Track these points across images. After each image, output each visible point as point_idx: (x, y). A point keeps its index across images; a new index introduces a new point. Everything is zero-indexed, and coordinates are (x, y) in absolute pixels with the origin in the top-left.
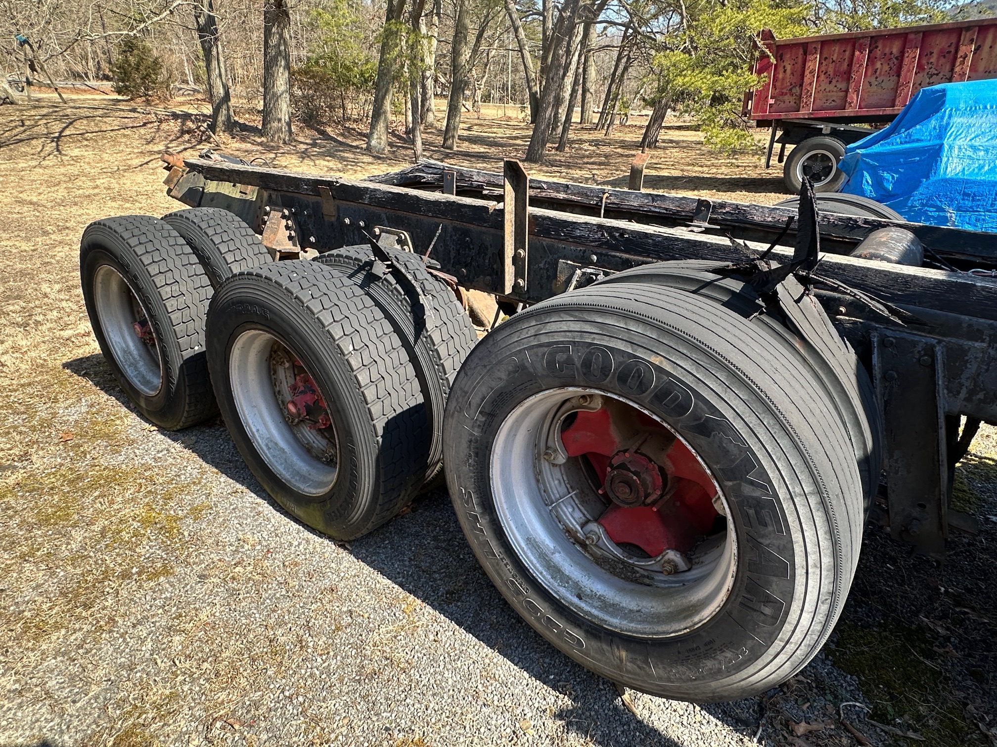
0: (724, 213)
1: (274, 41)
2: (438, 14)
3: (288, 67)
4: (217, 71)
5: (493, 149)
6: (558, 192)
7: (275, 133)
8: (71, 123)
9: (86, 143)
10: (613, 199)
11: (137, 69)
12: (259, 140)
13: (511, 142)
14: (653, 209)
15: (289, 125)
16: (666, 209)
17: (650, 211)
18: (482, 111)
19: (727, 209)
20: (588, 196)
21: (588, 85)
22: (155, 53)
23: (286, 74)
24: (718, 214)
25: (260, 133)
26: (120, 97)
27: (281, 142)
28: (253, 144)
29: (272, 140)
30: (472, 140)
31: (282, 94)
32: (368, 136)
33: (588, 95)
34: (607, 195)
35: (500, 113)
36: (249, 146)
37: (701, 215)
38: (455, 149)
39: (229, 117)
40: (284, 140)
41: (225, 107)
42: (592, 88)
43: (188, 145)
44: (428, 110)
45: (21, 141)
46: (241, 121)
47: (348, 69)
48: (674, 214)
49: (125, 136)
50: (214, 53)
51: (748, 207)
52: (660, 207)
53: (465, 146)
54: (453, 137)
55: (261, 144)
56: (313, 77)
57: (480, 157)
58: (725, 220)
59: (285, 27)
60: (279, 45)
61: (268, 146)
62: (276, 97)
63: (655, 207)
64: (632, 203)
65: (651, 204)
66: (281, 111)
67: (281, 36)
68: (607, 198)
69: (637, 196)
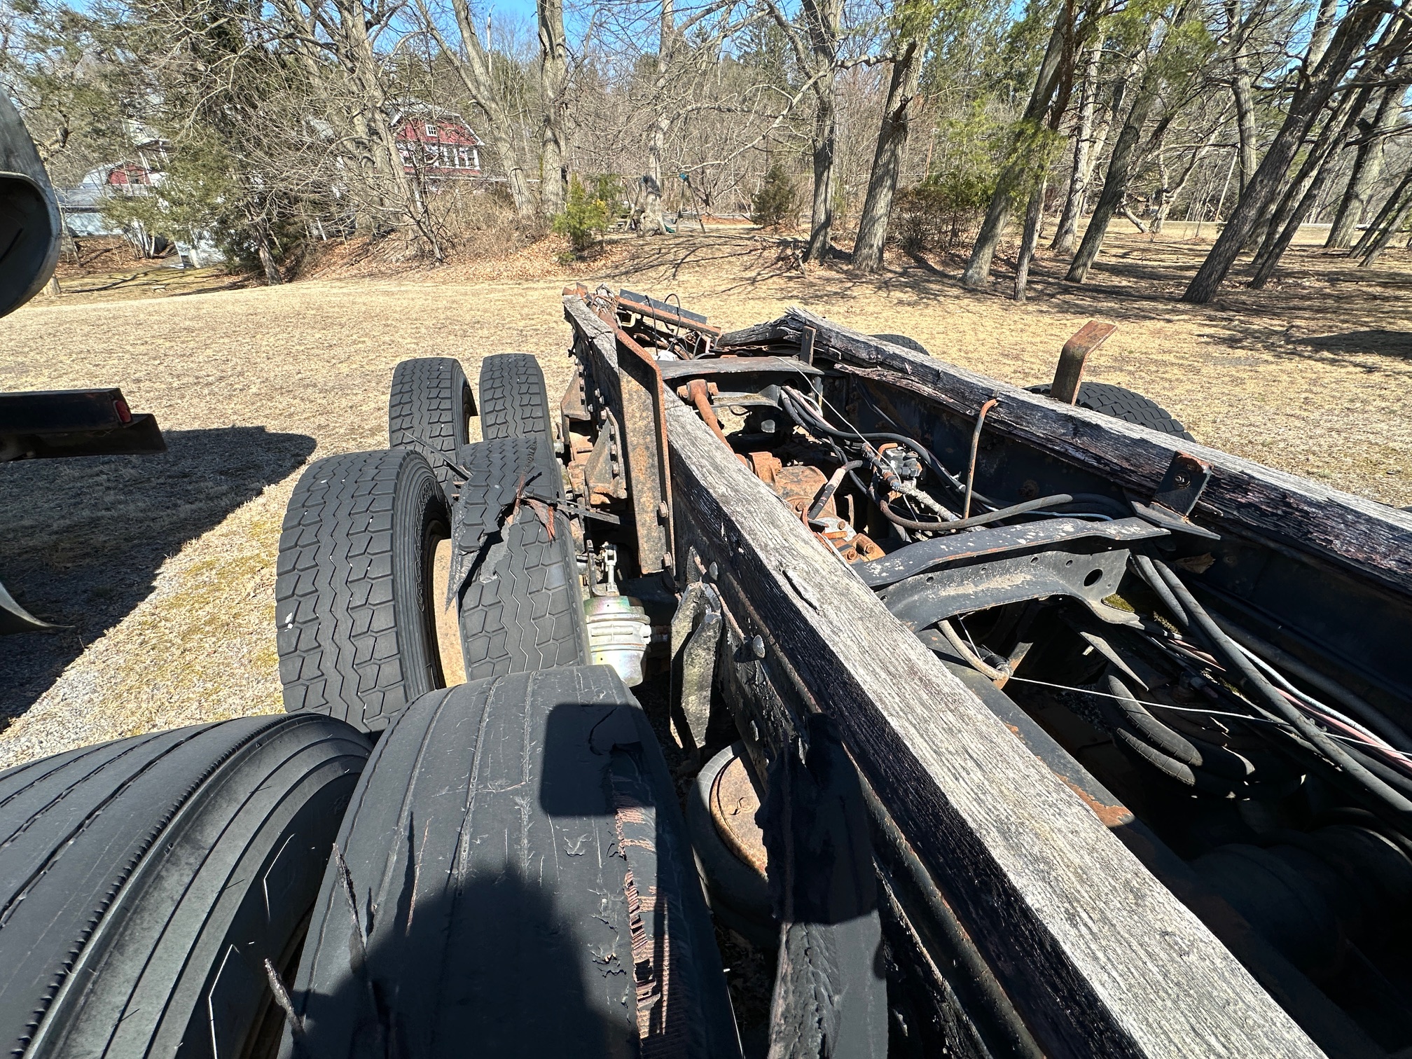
0: (1240, 506)
1: (885, 158)
2: (1115, 108)
3: (893, 187)
4: (823, 196)
5: (1143, 284)
6: (925, 382)
7: (864, 259)
8: (694, 251)
9: (697, 269)
10: (1003, 414)
11: (774, 199)
12: (845, 268)
13: (1179, 273)
14: (1071, 451)
15: (881, 251)
16: (1099, 459)
17: (1065, 454)
18: (1163, 231)
19: (1252, 497)
20: (964, 397)
21: (1359, 188)
22: (794, 181)
23: (890, 194)
24: (1222, 501)
25: (848, 258)
26: (755, 226)
27: (868, 270)
28: (838, 272)
29: (859, 268)
30: (1115, 270)
31: (880, 218)
32: (968, 264)
33: (1355, 204)
34: (993, 402)
35: (1190, 234)
36: (833, 274)
37: (1173, 494)
38: (1084, 281)
39: (824, 242)
40: (872, 267)
41: (823, 233)
42: (1364, 191)
43: (778, 272)
44: (1066, 232)
45: (653, 266)
46: (838, 247)
47: (970, 185)
48: (1113, 473)
49: (730, 262)
50: (825, 178)
51: (1318, 505)
52: (1085, 451)
53: (1104, 279)
54: (1085, 265)
55: (846, 272)
56: (925, 198)
57: (1112, 293)
58: (1237, 522)
59: (899, 142)
60: (889, 163)
61: (851, 274)
62: (874, 221)
63: (1077, 448)
64: (1033, 429)
65: (1068, 439)
66: (875, 235)
67: (894, 154)
68: (992, 408)
69: (1045, 416)
